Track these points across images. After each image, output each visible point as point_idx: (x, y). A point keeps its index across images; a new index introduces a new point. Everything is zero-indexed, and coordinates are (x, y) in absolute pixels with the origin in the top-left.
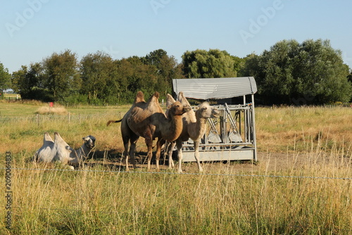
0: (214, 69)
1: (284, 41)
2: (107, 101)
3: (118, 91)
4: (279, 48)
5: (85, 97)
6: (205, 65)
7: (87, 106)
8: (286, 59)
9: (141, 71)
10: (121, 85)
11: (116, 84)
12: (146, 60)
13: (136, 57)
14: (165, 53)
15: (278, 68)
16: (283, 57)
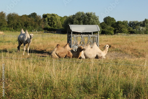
0: (53, 20)
1: (80, 12)
2: (16, 30)
3: (21, 27)
4: (78, 14)
5: (9, 28)
6: (50, 19)
7: (10, 32)
8: (80, 18)
9: (29, 20)
10: (22, 25)
11: (20, 24)
12: (29, 16)
13: (26, 15)
14: (36, 14)
15: (77, 21)
16: (79, 18)
